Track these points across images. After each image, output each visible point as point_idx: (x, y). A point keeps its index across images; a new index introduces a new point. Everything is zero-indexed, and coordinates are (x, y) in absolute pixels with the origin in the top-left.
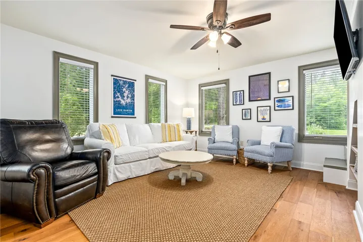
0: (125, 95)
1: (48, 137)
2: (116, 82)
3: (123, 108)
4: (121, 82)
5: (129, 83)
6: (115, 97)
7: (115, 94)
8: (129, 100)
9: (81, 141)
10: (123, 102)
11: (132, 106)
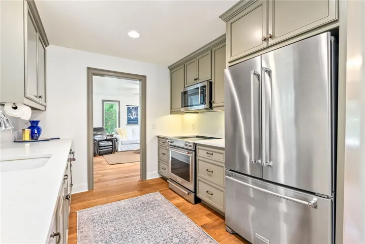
0: (133, 114)
1: (99, 133)
2: (128, 108)
3: (132, 120)
4: (131, 108)
5: (135, 108)
6: (128, 116)
7: (128, 114)
8: (135, 116)
9: (112, 135)
10: (132, 118)
11: (136, 119)
